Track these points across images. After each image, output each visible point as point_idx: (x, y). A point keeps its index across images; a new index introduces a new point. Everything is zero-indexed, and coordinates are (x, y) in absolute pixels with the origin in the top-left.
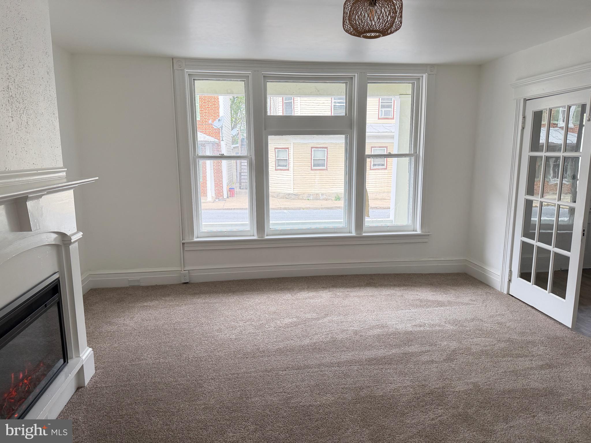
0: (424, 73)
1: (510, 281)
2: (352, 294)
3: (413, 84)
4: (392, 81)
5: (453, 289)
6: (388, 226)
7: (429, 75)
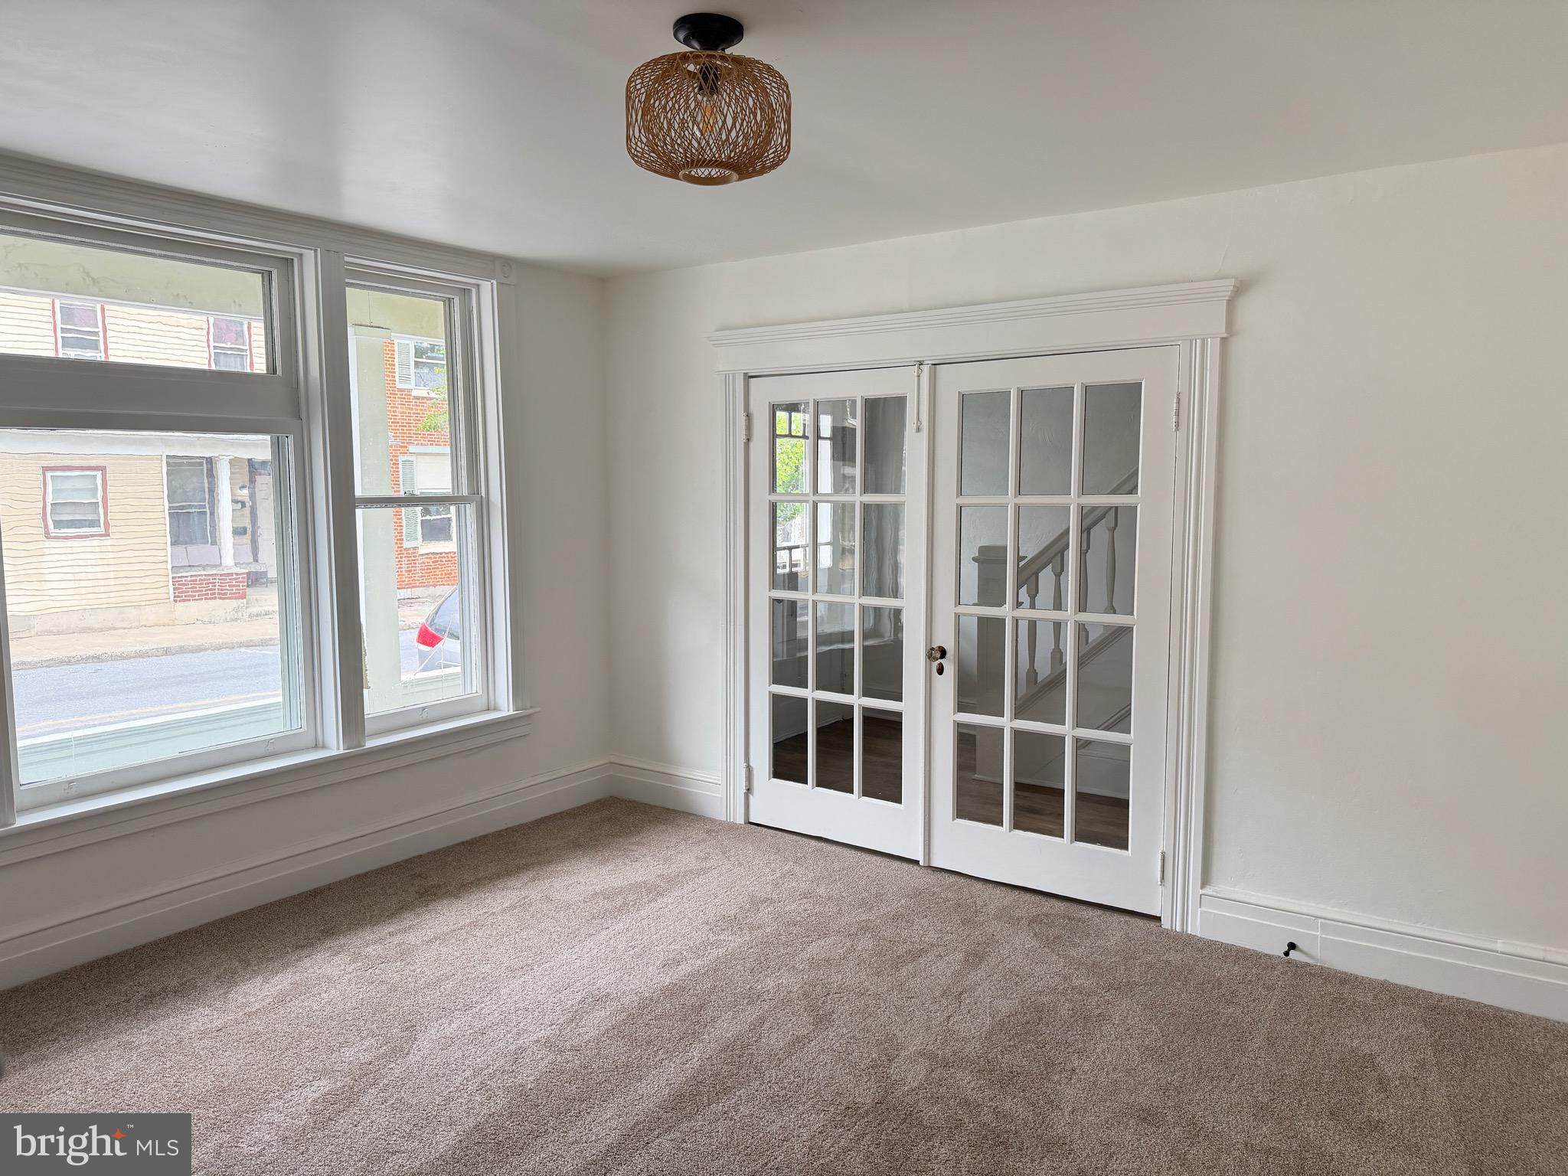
0: (489, 278)
1: (749, 790)
2: (413, 938)
3: (448, 303)
4: (398, 288)
5: (639, 844)
6: (424, 709)
7: (500, 284)
